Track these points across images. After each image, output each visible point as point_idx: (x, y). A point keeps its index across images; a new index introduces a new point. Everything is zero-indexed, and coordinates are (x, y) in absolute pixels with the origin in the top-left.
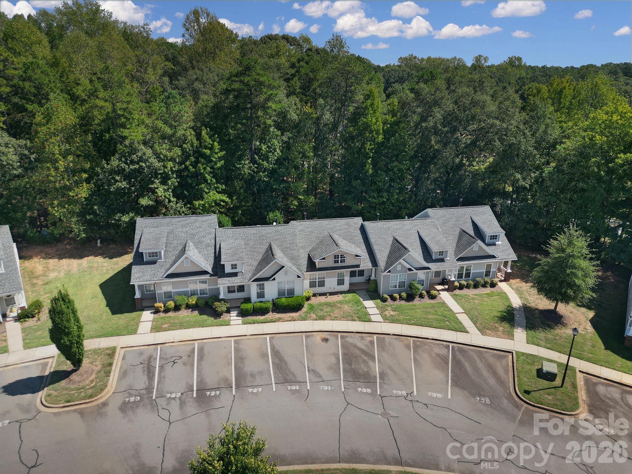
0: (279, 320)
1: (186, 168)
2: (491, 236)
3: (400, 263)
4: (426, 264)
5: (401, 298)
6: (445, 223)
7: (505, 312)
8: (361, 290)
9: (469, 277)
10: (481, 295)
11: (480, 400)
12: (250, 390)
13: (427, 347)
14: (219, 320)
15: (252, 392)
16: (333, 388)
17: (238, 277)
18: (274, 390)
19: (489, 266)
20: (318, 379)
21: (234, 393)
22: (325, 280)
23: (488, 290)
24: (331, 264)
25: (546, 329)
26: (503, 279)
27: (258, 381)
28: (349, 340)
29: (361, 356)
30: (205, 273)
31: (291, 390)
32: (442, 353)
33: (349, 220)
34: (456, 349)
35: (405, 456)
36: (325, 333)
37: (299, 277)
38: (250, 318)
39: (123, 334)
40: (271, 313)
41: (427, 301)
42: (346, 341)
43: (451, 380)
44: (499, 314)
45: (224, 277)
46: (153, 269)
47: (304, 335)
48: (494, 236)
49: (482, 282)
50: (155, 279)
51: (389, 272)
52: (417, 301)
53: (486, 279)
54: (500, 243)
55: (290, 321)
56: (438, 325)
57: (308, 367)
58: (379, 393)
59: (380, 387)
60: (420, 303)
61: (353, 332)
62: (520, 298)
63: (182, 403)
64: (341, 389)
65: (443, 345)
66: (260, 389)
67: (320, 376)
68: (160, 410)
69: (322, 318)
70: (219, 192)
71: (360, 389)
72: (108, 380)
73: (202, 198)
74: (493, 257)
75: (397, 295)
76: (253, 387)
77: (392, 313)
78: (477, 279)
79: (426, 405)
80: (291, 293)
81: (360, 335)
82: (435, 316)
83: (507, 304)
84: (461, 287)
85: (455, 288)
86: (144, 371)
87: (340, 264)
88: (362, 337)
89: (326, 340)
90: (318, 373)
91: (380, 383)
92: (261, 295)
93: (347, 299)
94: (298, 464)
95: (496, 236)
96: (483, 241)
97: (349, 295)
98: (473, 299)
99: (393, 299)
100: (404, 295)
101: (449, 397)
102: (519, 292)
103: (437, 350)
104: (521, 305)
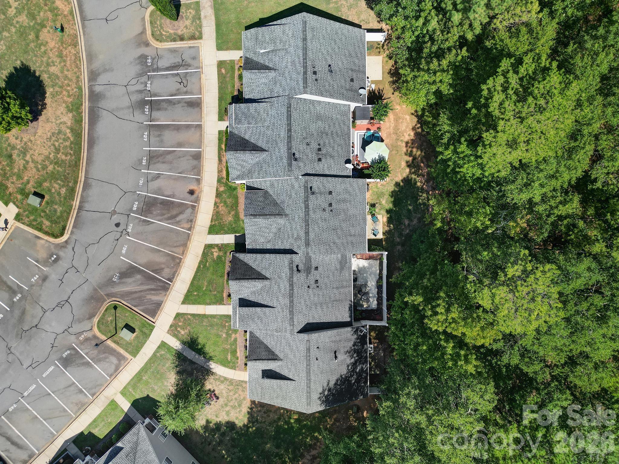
11: (116, 276)
12: (146, 133)
15: (144, 135)
16: (140, 186)
18: (144, 149)
20: (150, 178)
21: (145, 123)
27: (154, 139)
29: (168, 213)
31: (142, 159)
32: (163, 273)
35: (84, 213)
36: (199, 194)
42: (188, 208)
43: (137, 267)
47: (200, 177)
55: (218, 168)
57: (162, 174)
58: (131, 214)
59: (136, 217)
63: (140, 92)
64: (139, 191)
66: (146, 140)
67: (152, 180)
68: (137, 79)
71: (137, 203)
72: (168, 41)
76: (149, 136)
77: (215, 254)
79: (118, 240)
81: (193, 220)
86: (174, 63)
89: (192, 193)
90: (156, 179)
91: (141, 218)
94: (87, 155)
101: (121, 257)
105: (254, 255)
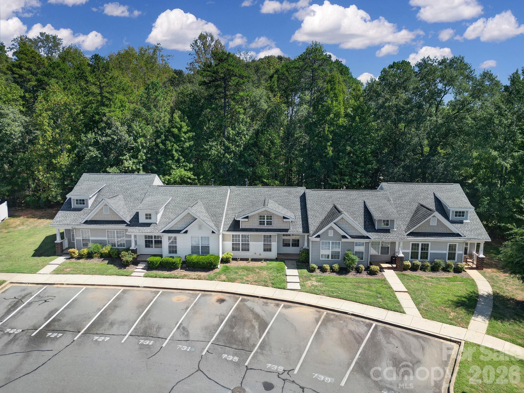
0: (183, 277)
1: (157, 145)
2: (456, 212)
3: (331, 228)
4: (365, 233)
5: (333, 270)
6: (401, 197)
7: (464, 297)
8: (292, 260)
9: (427, 258)
10: (438, 279)
12: (96, 338)
13: (342, 322)
14: (122, 271)
15: (96, 340)
16: (193, 350)
17: (150, 227)
18: (123, 342)
19: (452, 248)
20: (183, 338)
21: (76, 339)
22: (250, 243)
23: (451, 275)
24: (256, 225)
25: (521, 322)
26: (475, 266)
27: (114, 330)
28: (249, 304)
29: (251, 321)
30: (123, 222)
31: (142, 345)
32: (358, 331)
33: (291, 189)
34: (380, 329)
36: (227, 294)
37: (213, 232)
38: (154, 272)
39: (23, 272)
40: (179, 270)
41: (364, 276)
42: (244, 304)
43: (356, 363)
44: (455, 299)
45: (136, 226)
46: (76, 215)
47: (201, 293)
48: (460, 212)
49: (443, 265)
50: (73, 224)
51: (318, 236)
52: (351, 276)
53: (449, 262)
54: (468, 221)
55: (195, 279)
56: (366, 300)
57: (181, 324)
58: (246, 364)
59: (253, 358)
60: (354, 277)
61: (258, 297)
62: (492, 286)
64: (202, 352)
65: (364, 322)
66: (108, 338)
67: (188, 335)
69: (232, 280)
70: (185, 170)
71: (225, 356)
73: (170, 174)
74: (458, 235)
75: (327, 267)
76: (103, 335)
77: (315, 283)
78: (435, 260)
79: (303, 388)
80: (206, 250)
81: (265, 300)
82: (367, 292)
83: (471, 290)
84: (414, 268)
85: (405, 268)
86: (9, 305)
87: (266, 227)
88: (266, 303)
89: (221, 301)
90: (187, 331)
91: (257, 352)
92: (173, 250)
93: (270, 265)
95: (463, 212)
96: (447, 217)
97: (275, 262)
98: (425, 281)
99: (323, 270)
100: (336, 266)
101: (343, 384)
102: (491, 280)
103: (352, 327)
104: (491, 293)
105: (309, 217)
